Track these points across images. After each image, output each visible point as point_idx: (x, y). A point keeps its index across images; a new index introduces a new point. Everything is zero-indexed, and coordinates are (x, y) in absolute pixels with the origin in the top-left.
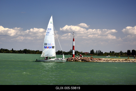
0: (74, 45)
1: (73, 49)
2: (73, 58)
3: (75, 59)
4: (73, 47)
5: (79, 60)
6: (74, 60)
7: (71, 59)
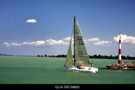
0: (120, 48)
1: (120, 53)
2: (117, 65)
3: (119, 65)
4: (120, 50)
5: (125, 67)
6: (118, 68)
7: (115, 66)
